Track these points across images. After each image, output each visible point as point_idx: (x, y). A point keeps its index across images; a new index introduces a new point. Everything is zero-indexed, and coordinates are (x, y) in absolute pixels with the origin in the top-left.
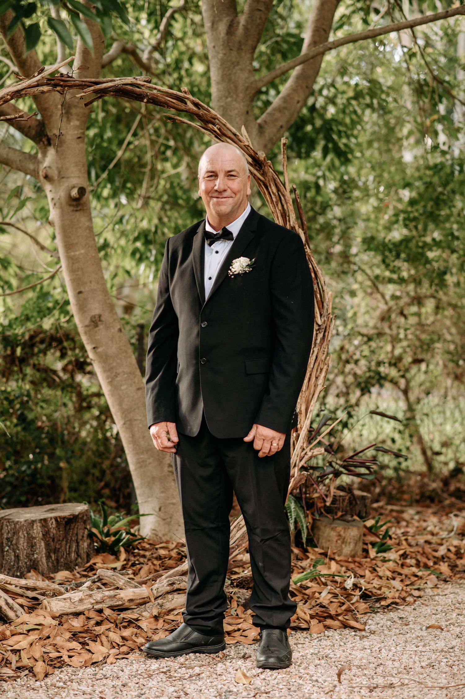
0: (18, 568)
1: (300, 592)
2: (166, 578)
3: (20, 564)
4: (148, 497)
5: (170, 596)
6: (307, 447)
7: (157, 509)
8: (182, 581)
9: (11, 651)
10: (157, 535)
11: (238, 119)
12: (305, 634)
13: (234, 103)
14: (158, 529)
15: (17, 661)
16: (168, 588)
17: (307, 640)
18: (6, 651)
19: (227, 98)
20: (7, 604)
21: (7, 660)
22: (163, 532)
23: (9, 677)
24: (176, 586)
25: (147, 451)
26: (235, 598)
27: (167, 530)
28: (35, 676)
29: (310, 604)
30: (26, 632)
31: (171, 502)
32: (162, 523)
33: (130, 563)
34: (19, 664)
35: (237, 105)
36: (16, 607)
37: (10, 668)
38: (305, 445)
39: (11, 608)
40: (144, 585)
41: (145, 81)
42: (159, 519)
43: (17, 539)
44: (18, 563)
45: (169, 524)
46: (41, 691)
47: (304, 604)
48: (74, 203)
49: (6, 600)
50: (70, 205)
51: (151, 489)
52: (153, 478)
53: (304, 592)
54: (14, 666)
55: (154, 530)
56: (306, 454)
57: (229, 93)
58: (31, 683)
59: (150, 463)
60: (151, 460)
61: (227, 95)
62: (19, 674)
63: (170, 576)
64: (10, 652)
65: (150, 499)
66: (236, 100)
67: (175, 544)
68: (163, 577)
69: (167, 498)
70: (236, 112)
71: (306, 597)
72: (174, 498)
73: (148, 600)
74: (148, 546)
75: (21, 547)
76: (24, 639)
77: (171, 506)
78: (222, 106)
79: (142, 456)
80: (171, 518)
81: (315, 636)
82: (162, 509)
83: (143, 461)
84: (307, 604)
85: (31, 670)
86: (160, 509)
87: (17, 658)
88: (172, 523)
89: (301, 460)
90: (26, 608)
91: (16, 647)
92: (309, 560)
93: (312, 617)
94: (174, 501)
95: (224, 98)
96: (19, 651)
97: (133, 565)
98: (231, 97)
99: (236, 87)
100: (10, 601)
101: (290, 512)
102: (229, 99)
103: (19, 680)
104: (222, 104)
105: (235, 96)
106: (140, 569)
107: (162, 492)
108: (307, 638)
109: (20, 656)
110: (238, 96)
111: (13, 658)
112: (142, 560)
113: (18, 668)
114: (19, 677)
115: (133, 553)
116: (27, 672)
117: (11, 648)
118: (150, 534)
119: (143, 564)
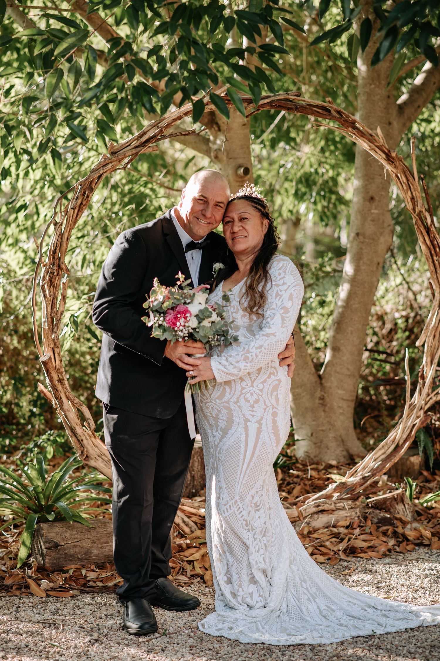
0: (193, 486)
1: (426, 512)
2: (313, 500)
3: (195, 483)
4: (302, 424)
5: (316, 516)
6: (432, 393)
7: (310, 435)
8: (326, 503)
9: (187, 561)
10: (309, 457)
11: (380, 104)
12: (426, 550)
13: (377, 89)
14: (310, 452)
15: (191, 570)
16: (315, 510)
17: (427, 555)
18: (183, 561)
19: (371, 85)
20: (184, 522)
21: (183, 569)
22: (314, 454)
23: (185, 583)
24: (321, 508)
25: (302, 386)
26: (370, 517)
27: (317, 452)
28: (205, 582)
29: (433, 523)
30: (198, 546)
31: (321, 429)
32: (313, 446)
33: (286, 483)
34: (192, 573)
35: (379, 91)
36: (192, 524)
37: (186, 575)
38: (430, 391)
39: (187, 525)
40: (294, 507)
41: (296, 96)
42: (311, 443)
43: (193, 463)
44: (194, 482)
45: (319, 447)
46: (209, 597)
47: (428, 523)
48: (240, 180)
49: (183, 519)
50: (237, 181)
51: (304, 417)
52: (306, 408)
53: (428, 511)
54: (189, 574)
55: (307, 452)
56: (431, 398)
57: (373, 81)
58: (202, 589)
59: (303, 396)
60: (304, 394)
61: (371, 82)
62: (192, 581)
63: (316, 499)
64: (185, 563)
65: (303, 426)
66: (378, 87)
67: (324, 464)
68: (311, 499)
69: (318, 426)
70: (379, 97)
71: (429, 516)
72: (324, 426)
73: (298, 519)
74: (301, 467)
75: (195, 469)
76: (197, 551)
77: (321, 432)
78: (367, 92)
79: (297, 390)
80: (321, 442)
81: (435, 551)
82: (314, 435)
83: (298, 395)
84: (431, 523)
85: (202, 577)
86: (312, 435)
87: (191, 568)
88: (322, 446)
89: (426, 404)
90: (199, 525)
91: (190, 558)
92: (436, 482)
93: (433, 535)
94: (324, 428)
95: (368, 85)
96: (193, 561)
97: (289, 484)
98: (375, 84)
99: (379, 76)
100: (186, 519)
101: (420, 441)
102: (373, 86)
103: (192, 586)
104: (367, 90)
105: (377, 84)
106: (293, 488)
107: (314, 421)
108: (428, 553)
109: (193, 565)
110: (380, 83)
111: (189, 568)
112: (295, 480)
113: (192, 576)
114: (192, 583)
115: (289, 473)
116: (199, 579)
117: (187, 559)
118: (303, 455)
119: (296, 483)
